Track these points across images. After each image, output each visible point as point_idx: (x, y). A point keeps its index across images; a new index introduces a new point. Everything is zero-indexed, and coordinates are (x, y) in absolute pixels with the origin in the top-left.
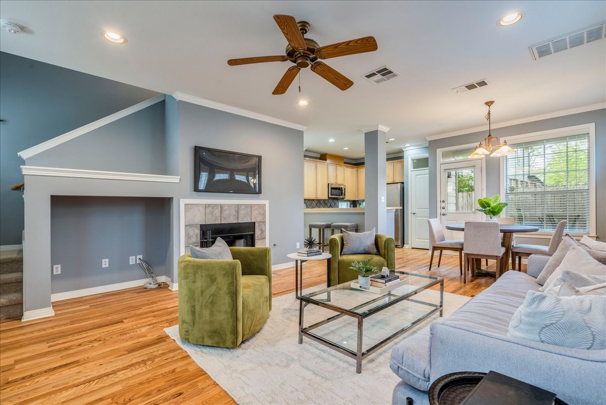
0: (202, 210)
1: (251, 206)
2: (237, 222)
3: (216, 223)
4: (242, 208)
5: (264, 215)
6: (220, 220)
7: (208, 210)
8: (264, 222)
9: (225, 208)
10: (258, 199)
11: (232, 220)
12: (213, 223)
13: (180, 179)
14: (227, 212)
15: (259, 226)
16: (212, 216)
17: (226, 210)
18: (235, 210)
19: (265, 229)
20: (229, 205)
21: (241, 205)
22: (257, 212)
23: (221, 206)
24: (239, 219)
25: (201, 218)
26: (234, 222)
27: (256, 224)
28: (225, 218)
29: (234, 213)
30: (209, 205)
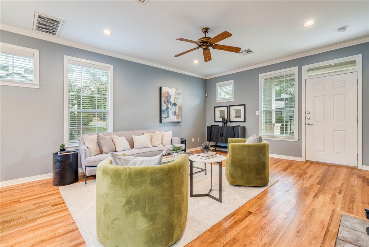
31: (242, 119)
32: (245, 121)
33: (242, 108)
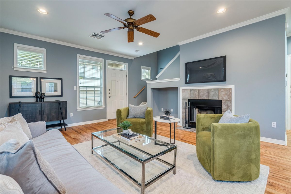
0: (189, 92)
1: (219, 90)
2: (208, 99)
3: (196, 99)
4: (212, 91)
5: (230, 95)
6: (198, 98)
7: (192, 92)
8: (230, 101)
9: (201, 91)
10: (225, 84)
11: (205, 98)
12: (194, 98)
13: (180, 79)
14: (202, 93)
15: (225, 103)
16: (194, 95)
17: (201, 92)
18: (207, 92)
19: (231, 105)
20: (203, 90)
21: (211, 89)
22: (223, 93)
23: (199, 90)
24: (210, 97)
25: (189, 96)
26: (206, 99)
27: (223, 102)
28: (200, 97)
29: (206, 94)
30: (192, 90)
31: (59, 93)
32: (62, 96)
33: (59, 82)
